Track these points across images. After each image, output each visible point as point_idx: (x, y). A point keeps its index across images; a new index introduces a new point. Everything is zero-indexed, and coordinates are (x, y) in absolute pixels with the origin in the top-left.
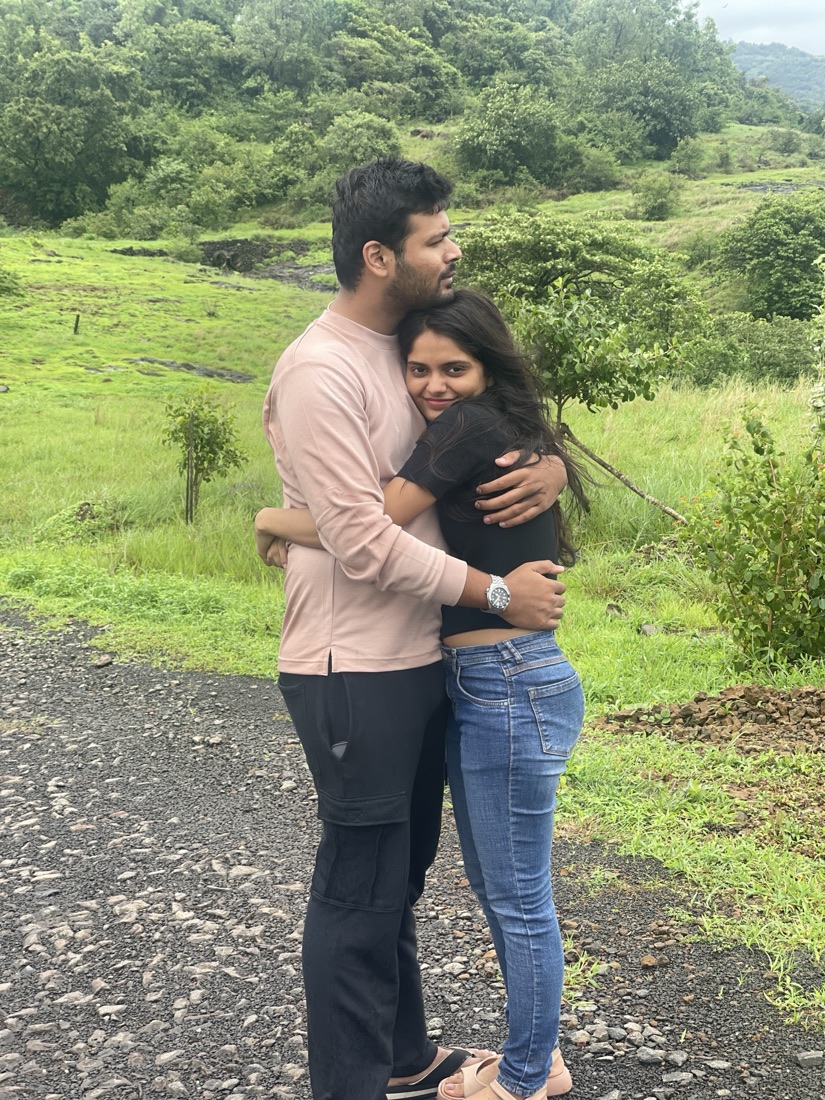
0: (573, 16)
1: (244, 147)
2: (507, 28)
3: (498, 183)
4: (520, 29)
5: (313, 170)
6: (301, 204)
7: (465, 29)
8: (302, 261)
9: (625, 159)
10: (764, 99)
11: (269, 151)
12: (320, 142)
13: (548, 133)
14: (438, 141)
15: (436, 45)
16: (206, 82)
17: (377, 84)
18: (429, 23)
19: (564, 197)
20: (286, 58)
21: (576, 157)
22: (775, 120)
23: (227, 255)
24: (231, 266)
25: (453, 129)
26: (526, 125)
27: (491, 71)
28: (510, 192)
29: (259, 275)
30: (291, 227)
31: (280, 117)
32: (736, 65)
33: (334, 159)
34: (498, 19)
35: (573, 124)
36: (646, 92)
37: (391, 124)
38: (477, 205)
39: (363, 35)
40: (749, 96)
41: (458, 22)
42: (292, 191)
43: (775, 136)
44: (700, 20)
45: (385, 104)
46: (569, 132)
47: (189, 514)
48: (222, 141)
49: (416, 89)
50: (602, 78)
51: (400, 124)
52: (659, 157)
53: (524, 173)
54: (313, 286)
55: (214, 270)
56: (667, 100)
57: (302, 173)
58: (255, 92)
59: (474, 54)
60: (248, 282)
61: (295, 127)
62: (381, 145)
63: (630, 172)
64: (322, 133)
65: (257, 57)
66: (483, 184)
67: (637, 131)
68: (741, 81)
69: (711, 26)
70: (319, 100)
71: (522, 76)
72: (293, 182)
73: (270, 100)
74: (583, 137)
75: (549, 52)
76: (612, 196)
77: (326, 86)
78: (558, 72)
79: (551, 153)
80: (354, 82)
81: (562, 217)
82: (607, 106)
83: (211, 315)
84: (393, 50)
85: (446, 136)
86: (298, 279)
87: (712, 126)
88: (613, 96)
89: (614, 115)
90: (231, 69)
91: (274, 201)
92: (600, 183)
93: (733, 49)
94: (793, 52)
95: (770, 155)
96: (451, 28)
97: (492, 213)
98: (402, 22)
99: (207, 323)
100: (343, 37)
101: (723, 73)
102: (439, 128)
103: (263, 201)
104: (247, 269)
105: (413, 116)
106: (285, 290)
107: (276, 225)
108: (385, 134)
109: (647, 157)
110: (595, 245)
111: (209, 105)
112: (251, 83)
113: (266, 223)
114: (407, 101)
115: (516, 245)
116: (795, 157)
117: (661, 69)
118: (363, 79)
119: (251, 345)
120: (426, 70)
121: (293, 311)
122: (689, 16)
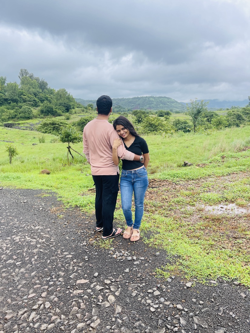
0: (54, 94)
1: (9, 110)
2: (45, 95)
3: (46, 115)
4: (47, 95)
5: (20, 114)
6: (18, 118)
7: (39, 95)
8: (19, 126)
9: (63, 112)
10: (80, 105)
11: (13, 111)
12: (20, 110)
13: (52, 109)
14: (37, 110)
15: (36, 97)
16: (2, 102)
17: (28, 102)
18: (34, 94)
19: (55, 117)
20: (14, 98)
21: (56, 112)
22: (81, 108)
23: (8, 125)
24: (9, 127)
25: (39, 108)
26: (49, 107)
27: (44, 101)
28: (48, 116)
29: (13, 128)
30: (17, 121)
31: (14, 106)
32: (76, 101)
33: (23, 112)
34: (44, 94)
35: (56, 108)
36: (65, 104)
37: (31, 108)
38: (44, 118)
39: (25, 96)
40: (78, 105)
41: (38, 94)
42: (17, 116)
43: (82, 109)
44: (71, 95)
45: (29, 105)
46: (55, 109)
47: (10, 162)
48: (6, 110)
49: (33, 103)
50: (59, 102)
51: (32, 107)
52: (67, 112)
53: (49, 114)
54: (21, 129)
55: (6, 127)
56: (68, 105)
57: (18, 114)
58: (10, 103)
59: (41, 98)
60: (11, 129)
61: (16, 108)
62: (29, 110)
63: (64, 114)
64: (20, 109)
65: (10, 98)
66: (44, 115)
67: (64, 109)
68: (76, 103)
69: (72, 96)
70: (20, 104)
71: (48, 101)
72: (17, 115)
73: (12, 104)
74: (57, 109)
75: (51, 98)
76: (62, 117)
77: (20, 102)
78: (53, 101)
79: (53, 111)
80: (24, 102)
81: (56, 120)
82: (60, 105)
83: (7, 134)
84: (30, 98)
85: (38, 109)
86: (19, 129)
87: (74, 108)
88: (60, 104)
89: (61, 107)
90: (6, 100)
91: (14, 118)
92: (60, 115)
93: (75, 99)
94: (82, 99)
95: (81, 112)
96: (37, 95)
97: (46, 119)
98: (30, 94)
99: (6, 135)
100: (23, 96)
101: (74, 102)
102: (37, 108)
103: (12, 118)
104: (11, 127)
105: (33, 106)
106: (17, 130)
107: (15, 121)
108: (30, 109)
109: (66, 112)
110: (61, 123)
111: (3, 105)
112: (9, 102)
113: (13, 121)
114: (32, 105)
115: (50, 123)
116: (84, 112)
117: (66, 101)
118: (26, 101)
119: (13, 138)
120: (35, 100)
121: (19, 133)
122: (69, 94)
